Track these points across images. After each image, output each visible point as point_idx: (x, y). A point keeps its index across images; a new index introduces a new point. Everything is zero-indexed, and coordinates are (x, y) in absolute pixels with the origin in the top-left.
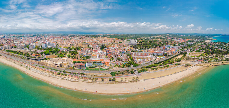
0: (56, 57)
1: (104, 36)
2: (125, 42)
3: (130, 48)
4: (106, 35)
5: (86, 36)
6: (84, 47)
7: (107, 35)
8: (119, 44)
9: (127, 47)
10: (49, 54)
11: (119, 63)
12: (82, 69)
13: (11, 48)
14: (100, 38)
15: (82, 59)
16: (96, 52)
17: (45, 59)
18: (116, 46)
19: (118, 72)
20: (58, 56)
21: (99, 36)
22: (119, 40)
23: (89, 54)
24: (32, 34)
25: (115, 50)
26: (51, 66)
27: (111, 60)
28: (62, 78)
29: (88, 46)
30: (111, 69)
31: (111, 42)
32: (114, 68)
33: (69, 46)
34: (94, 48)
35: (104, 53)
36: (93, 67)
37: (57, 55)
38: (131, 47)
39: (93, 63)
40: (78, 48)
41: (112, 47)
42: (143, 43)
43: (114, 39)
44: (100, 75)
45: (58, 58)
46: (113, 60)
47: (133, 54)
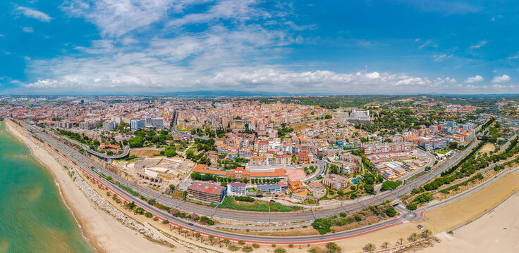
0: (157, 153)
1: (288, 100)
2: (340, 114)
3: (355, 130)
4: (292, 98)
5: (250, 100)
6: (236, 131)
7: (295, 99)
8: (324, 120)
9: (347, 130)
10: (142, 146)
11: (337, 181)
12: (209, 203)
13: (70, 127)
14: (277, 106)
15: (223, 165)
16: (264, 147)
17: (123, 158)
18: (317, 126)
19: (339, 219)
20: (162, 153)
21: (275, 100)
22: (324, 110)
23: (245, 154)
24: (142, 96)
25: (317, 137)
26: (130, 179)
27: (308, 174)
28: (130, 221)
29: (247, 126)
30: (314, 207)
31: (306, 117)
32: (323, 204)
33: (199, 125)
34: (259, 133)
35: (287, 150)
36: (248, 199)
37: (160, 150)
38: (357, 127)
39: (253, 183)
40: (221, 133)
41: (307, 130)
42: (383, 116)
43: (312, 107)
44: (271, 230)
45: (160, 158)
46: (314, 171)
47: (369, 148)
